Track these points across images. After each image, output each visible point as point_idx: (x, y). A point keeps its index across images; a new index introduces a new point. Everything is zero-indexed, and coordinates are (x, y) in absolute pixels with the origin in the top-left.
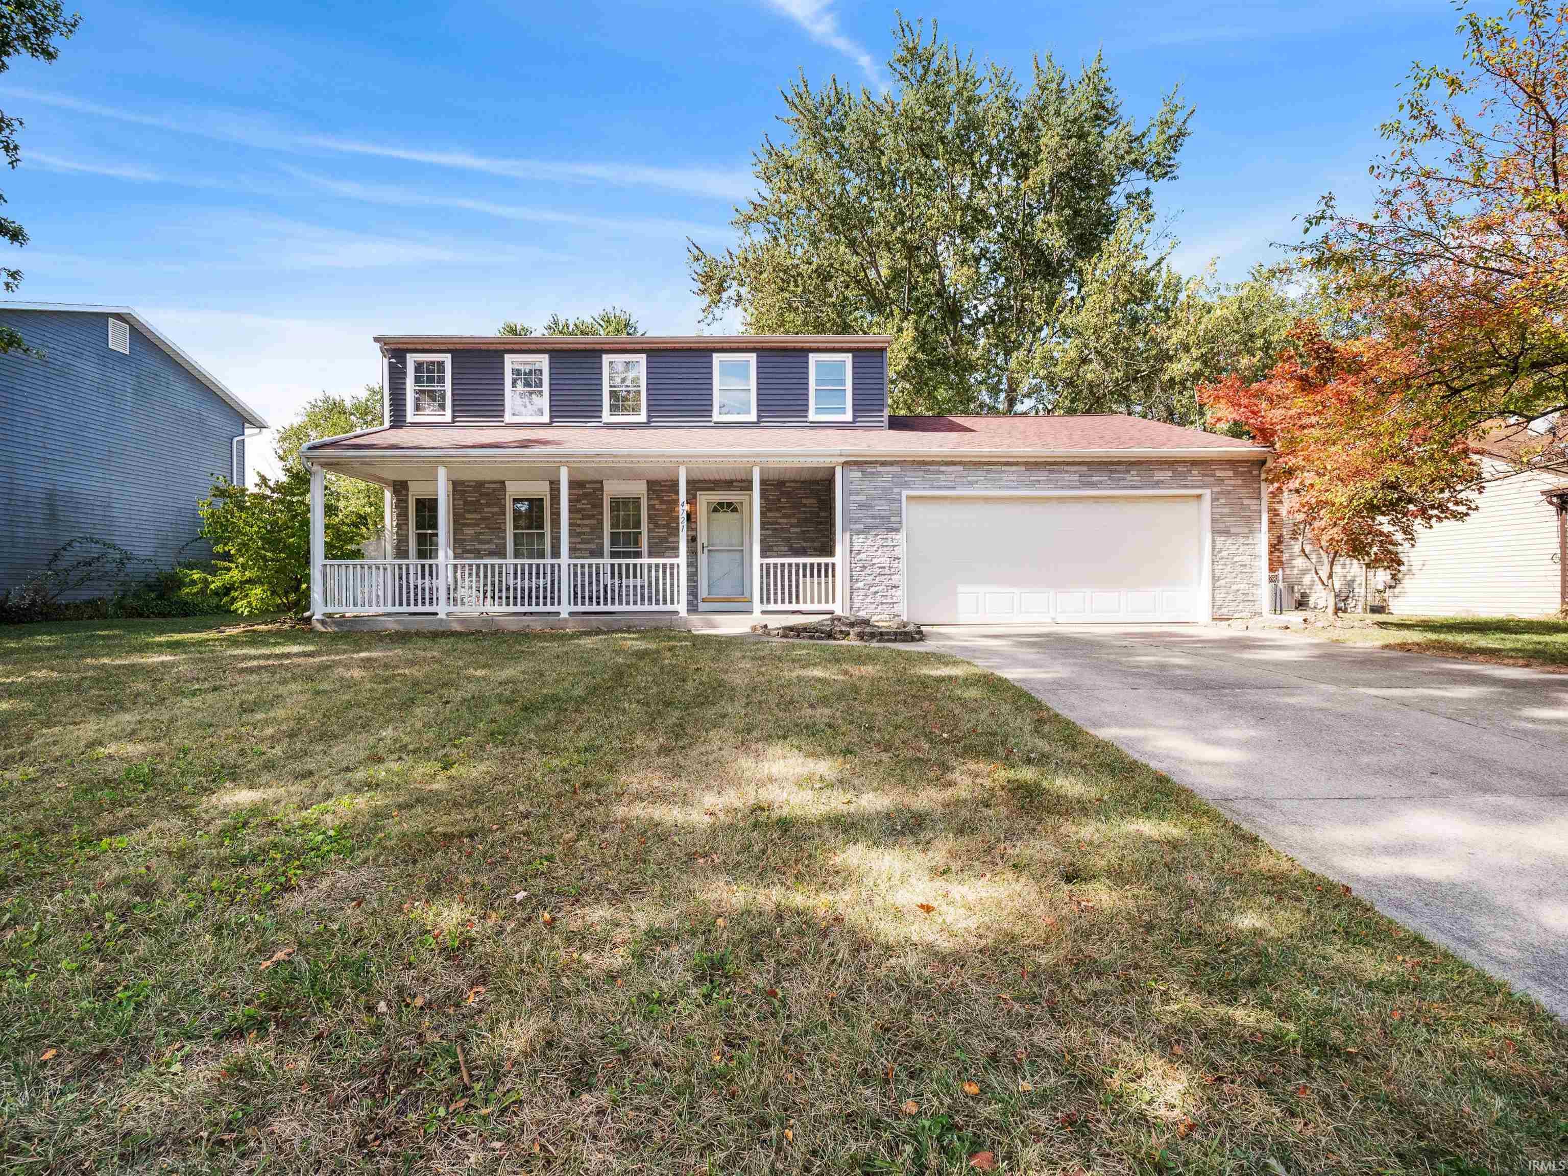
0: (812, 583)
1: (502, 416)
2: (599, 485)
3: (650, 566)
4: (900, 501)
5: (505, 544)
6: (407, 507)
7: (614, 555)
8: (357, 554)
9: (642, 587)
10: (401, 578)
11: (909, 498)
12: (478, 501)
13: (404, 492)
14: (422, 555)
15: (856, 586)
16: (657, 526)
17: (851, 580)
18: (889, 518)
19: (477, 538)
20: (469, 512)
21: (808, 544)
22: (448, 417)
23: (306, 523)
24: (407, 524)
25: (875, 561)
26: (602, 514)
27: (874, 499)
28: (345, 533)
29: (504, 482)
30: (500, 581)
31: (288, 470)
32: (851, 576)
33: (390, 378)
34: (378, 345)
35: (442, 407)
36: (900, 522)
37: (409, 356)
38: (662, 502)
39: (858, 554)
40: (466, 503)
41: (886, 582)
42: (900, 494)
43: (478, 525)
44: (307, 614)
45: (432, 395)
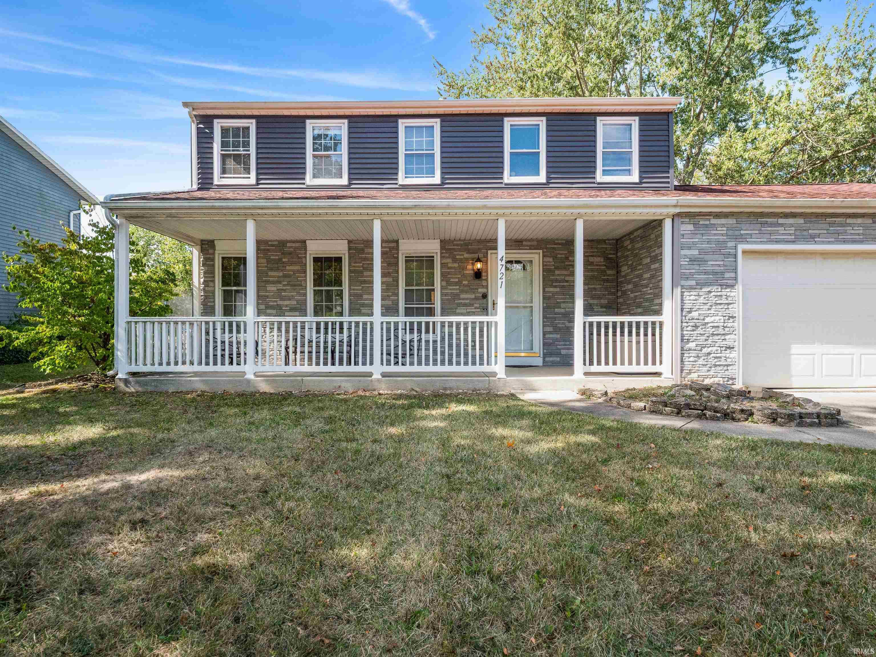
0: (630, 342)
1: (304, 179)
2: (393, 245)
3: (443, 324)
4: (735, 256)
5: (306, 300)
6: (213, 265)
7: (409, 312)
8: (164, 311)
9: (435, 342)
10: (207, 333)
11: (744, 252)
12: (280, 260)
13: (211, 251)
14: (228, 311)
15: (687, 346)
16: (449, 283)
17: (682, 340)
18: (722, 273)
19: (279, 294)
20: (271, 269)
21: (595, 302)
22: (252, 179)
23: (110, 279)
24: (213, 281)
25: (707, 320)
26: (397, 272)
27: (706, 253)
28: (154, 289)
29: (304, 242)
30: (303, 336)
31: (94, 225)
32: (682, 336)
33: (199, 143)
34: (187, 110)
35: (247, 170)
36: (736, 279)
37: (216, 121)
38: (455, 260)
39: (690, 312)
40: (269, 261)
41: (720, 343)
42: (736, 248)
43: (280, 282)
44: (111, 373)
45: (237, 158)
